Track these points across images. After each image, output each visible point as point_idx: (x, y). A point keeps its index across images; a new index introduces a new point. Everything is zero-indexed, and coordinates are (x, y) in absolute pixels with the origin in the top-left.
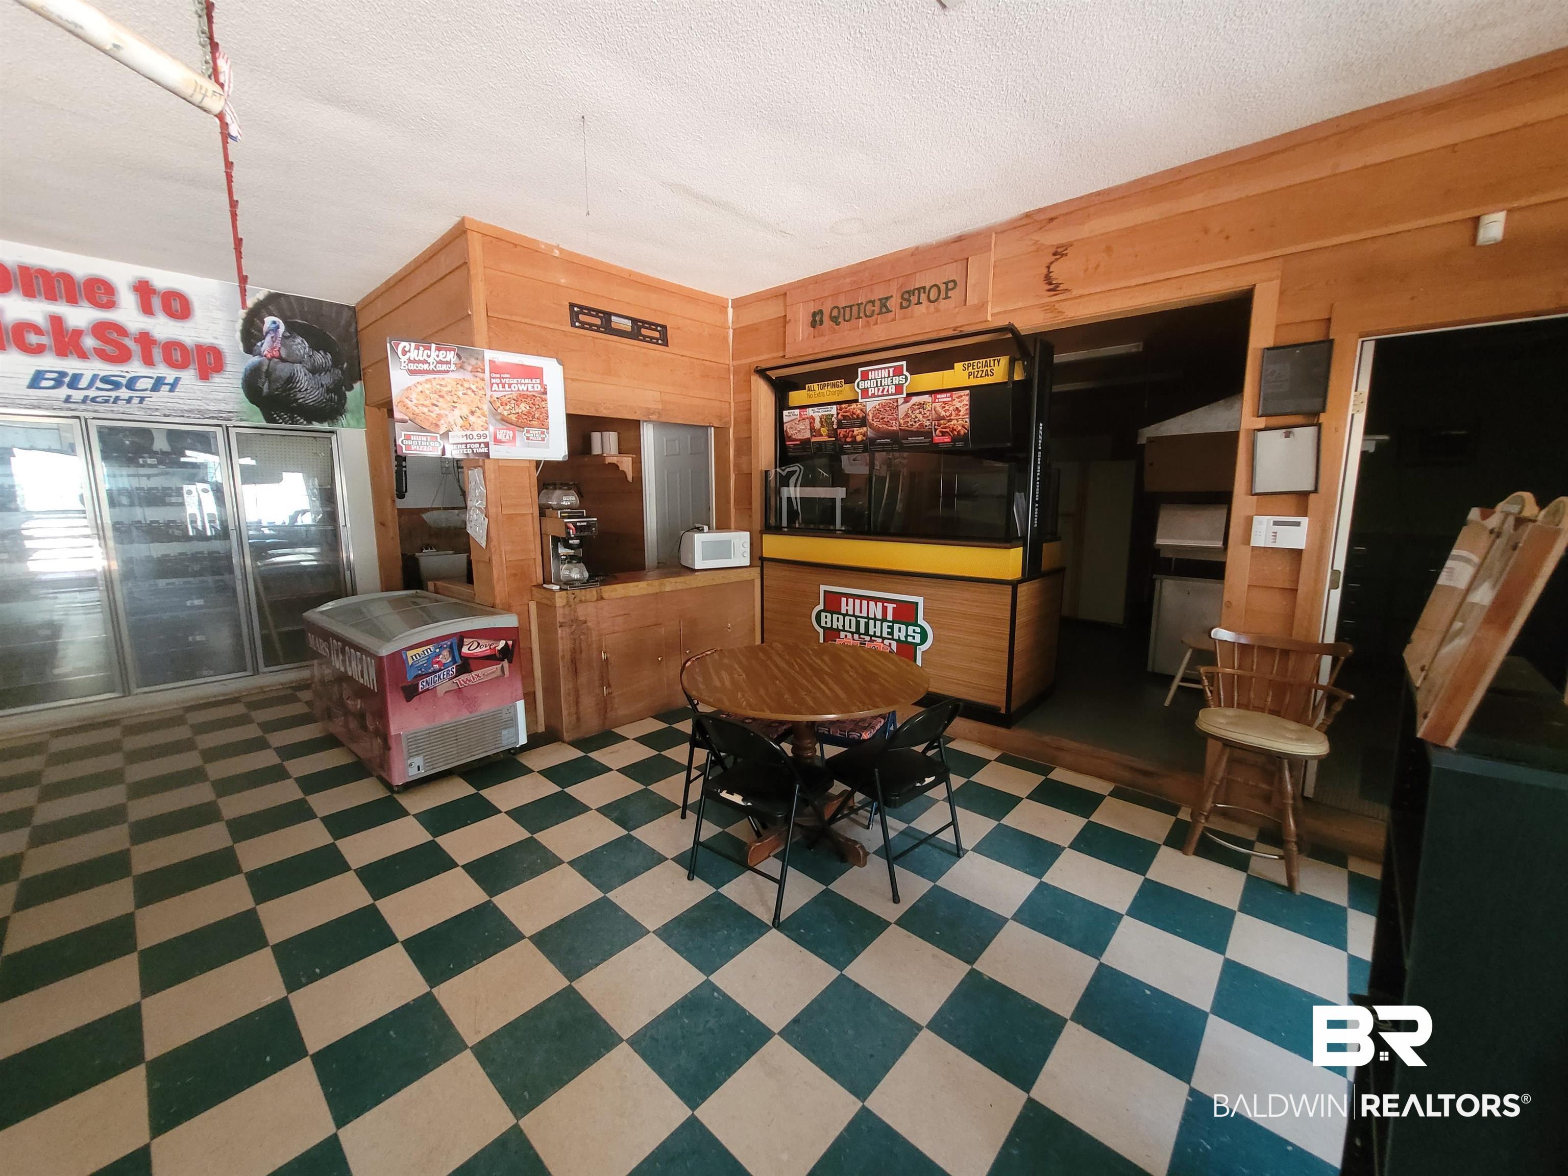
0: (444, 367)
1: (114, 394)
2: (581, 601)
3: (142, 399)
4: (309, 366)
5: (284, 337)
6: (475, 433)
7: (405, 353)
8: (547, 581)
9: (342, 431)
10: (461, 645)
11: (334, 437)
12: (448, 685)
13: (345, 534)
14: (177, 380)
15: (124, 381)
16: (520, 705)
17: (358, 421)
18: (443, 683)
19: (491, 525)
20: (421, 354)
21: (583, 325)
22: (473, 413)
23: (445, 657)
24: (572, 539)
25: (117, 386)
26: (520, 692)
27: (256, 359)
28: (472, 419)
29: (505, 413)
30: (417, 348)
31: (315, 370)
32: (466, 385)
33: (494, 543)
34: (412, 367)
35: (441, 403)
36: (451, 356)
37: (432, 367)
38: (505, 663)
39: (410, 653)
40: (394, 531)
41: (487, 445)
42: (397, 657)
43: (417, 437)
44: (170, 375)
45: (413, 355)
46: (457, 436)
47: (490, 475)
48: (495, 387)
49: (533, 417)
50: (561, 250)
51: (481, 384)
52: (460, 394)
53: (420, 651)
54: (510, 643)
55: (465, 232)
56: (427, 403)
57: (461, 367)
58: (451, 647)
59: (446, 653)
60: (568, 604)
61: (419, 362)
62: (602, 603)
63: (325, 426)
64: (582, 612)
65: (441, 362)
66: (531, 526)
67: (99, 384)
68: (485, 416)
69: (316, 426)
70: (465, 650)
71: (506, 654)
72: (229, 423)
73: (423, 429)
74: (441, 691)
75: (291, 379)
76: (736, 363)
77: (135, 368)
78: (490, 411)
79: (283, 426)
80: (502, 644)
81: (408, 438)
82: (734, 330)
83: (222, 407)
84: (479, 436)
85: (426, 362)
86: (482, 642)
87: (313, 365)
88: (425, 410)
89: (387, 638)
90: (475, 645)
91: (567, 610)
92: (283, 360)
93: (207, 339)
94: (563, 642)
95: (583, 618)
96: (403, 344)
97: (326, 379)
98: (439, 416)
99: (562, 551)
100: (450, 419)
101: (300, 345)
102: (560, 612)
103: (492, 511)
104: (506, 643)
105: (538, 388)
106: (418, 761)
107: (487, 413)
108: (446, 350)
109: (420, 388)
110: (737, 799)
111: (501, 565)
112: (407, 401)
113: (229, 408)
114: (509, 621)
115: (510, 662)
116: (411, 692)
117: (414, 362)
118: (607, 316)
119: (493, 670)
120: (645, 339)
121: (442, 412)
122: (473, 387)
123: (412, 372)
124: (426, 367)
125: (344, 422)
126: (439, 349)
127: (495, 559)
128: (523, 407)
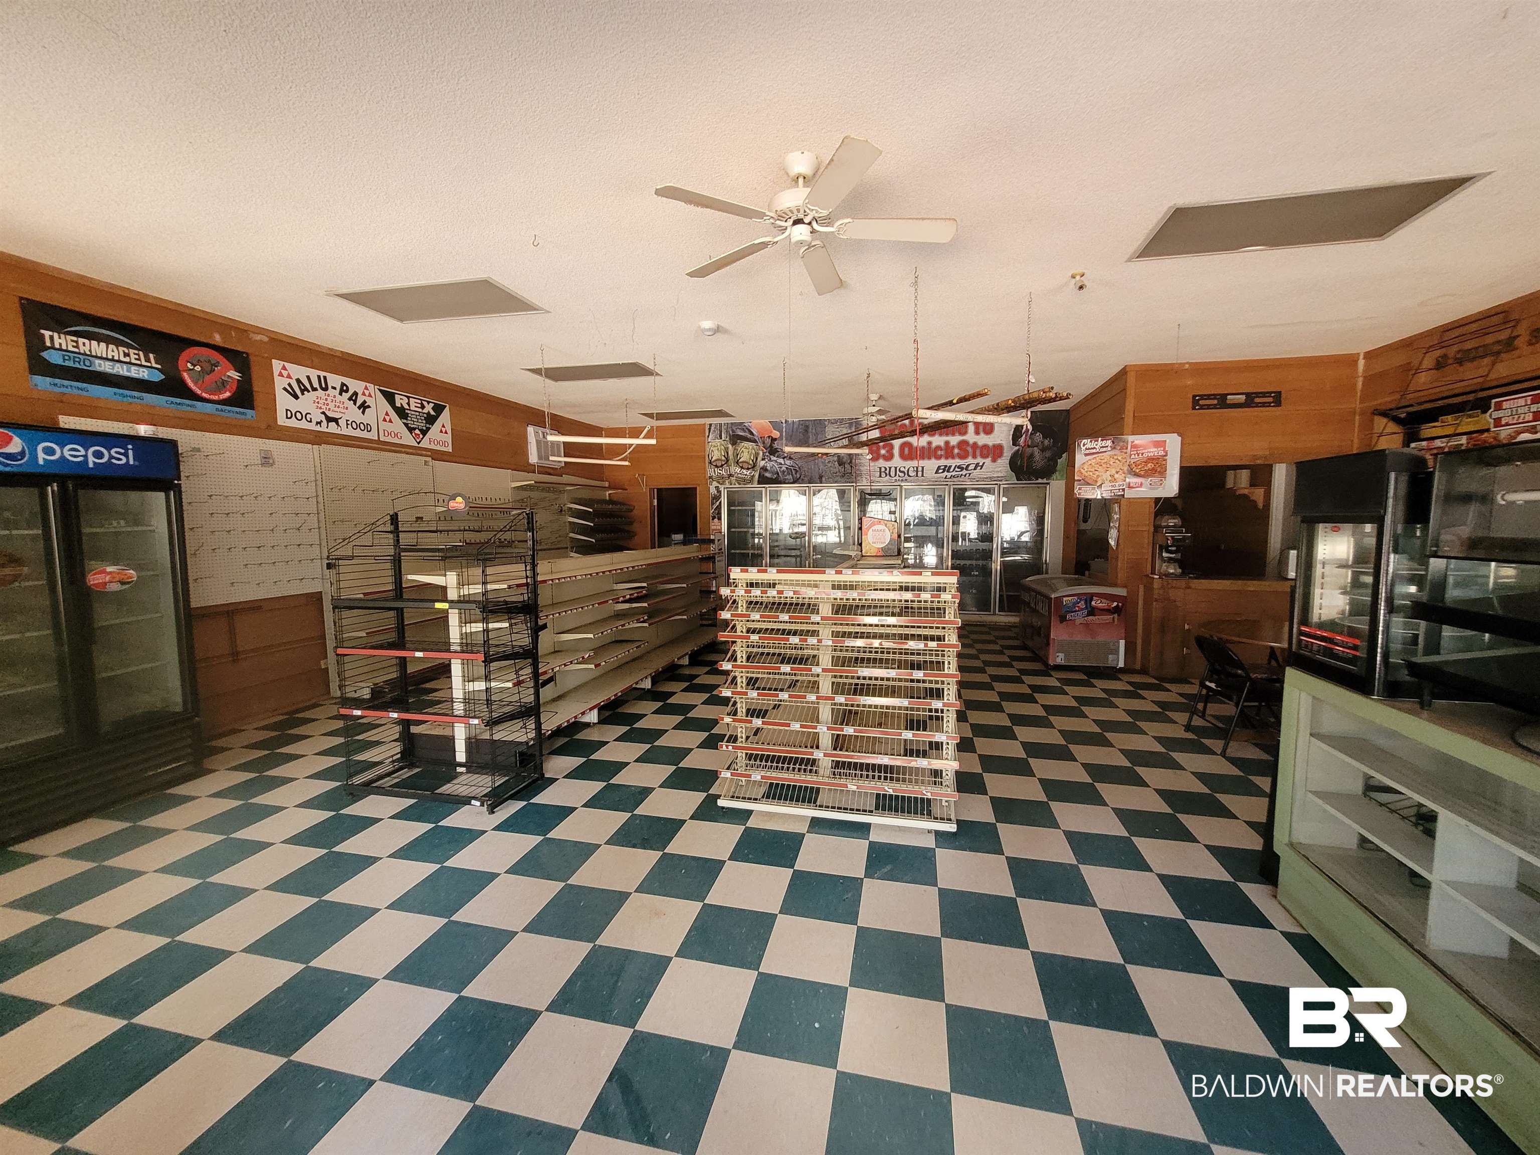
0: (1104, 449)
1: (961, 473)
2: (1172, 587)
3: (970, 474)
4: (1041, 447)
5: (1031, 434)
6: (1117, 484)
7: (1084, 445)
8: (1153, 573)
9: (1052, 482)
10: (1091, 600)
11: (1048, 487)
12: (1082, 620)
13: (1047, 543)
14: (984, 463)
15: (965, 466)
16: (1122, 643)
17: (1062, 476)
18: (1079, 618)
19: (1120, 537)
20: (1093, 445)
21: (1202, 407)
22: (1117, 472)
23: (1082, 605)
24: (1171, 546)
25: (962, 469)
26: (1123, 635)
27: (1017, 448)
28: (1116, 476)
29: (1138, 471)
30: (1091, 442)
31: (1043, 450)
32: (1115, 457)
33: (1121, 547)
34: (1087, 452)
35: (1100, 469)
36: (1109, 443)
37: (1098, 450)
38: (1116, 615)
39: (1065, 599)
40: (1073, 541)
41: (1123, 490)
42: (1059, 600)
43: (1084, 488)
44: (980, 460)
45: (1088, 446)
46: (1107, 487)
47: (1123, 507)
48: (1133, 456)
49: (1156, 471)
50: (1190, 364)
51: (1125, 456)
52: (1111, 463)
53: (1070, 598)
54: (1120, 604)
55: (1126, 373)
56: (1093, 470)
57: (1115, 448)
58: (1086, 600)
59: (1083, 602)
60: (1163, 587)
61: (1092, 448)
62: (1189, 591)
63: (1045, 481)
64: (1172, 594)
65: (1103, 447)
66: (1147, 539)
67: (957, 469)
68: (1124, 473)
69: (1040, 481)
70: (1093, 603)
71: (1117, 610)
72: (1001, 483)
73: (1088, 484)
74: (1078, 622)
75: (1032, 455)
76: (1362, 406)
77: (970, 460)
78: (1128, 470)
79: (1025, 482)
80: (1115, 604)
81: (1080, 489)
82: (1365, 377)
83: (999, 475)
84: (1120, 485)
85: (1094, 448)
86: (1103, 600)
87: (1043, 447)
88: (1091, 473)
89: (1054, 591)
90: (1099, 601)
91: (1161, 592)
92: (1029, 446)
93: (998, 442)
94: (1157, 611)
95: (1173, 598)
96: (1084, 441)
97: (1048, 454)
98: (1098, 476)
99: (1165, 555)
100: (1104, 477)
101: (1039, 437)
102: (1156, 592)
103: (1122, 528)
104: (1118, 605)
105: (1162, 453)
106: (1061, 655)
107: (1126, 472)
108: (1106, 440)
109: (1090, 462)
110: (1213, 685)
111: (1124, 560)
112: (1082, 470)
113: (1002, 475)
114: (1122, 592)
115: (1119, 615)
116: (1063, 619)
117: (1089, 449)
118: (1224, 396)
119: (1108, 618)
120: (1258, 405)
121: (1100, 474)
122: (1120, 458)
123: (1086, 455)
124: (1094, 451)
125: (1055, 477)
126: (1102, 440)
127: (1120, 556)
128: (1150, 466)
